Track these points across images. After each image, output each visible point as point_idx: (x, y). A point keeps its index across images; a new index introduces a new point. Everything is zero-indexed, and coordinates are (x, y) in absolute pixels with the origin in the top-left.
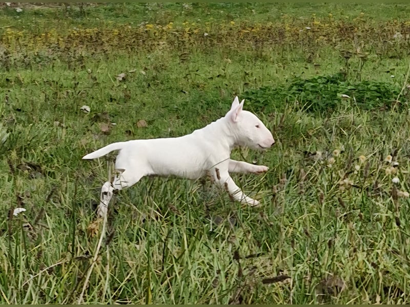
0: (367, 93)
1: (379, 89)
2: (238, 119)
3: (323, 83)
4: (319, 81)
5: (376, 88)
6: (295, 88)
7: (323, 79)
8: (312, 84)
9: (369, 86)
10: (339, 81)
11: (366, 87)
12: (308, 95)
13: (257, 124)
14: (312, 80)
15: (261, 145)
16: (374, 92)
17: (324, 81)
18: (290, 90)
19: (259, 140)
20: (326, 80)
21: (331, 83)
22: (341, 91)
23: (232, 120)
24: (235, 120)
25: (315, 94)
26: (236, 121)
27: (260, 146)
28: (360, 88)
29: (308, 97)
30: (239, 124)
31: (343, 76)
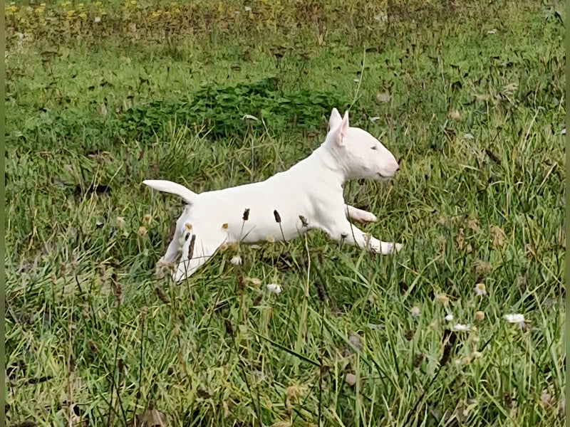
0: (306, 109)
1: (326, 101)
2: (345, 142)
3: (244, 95)
4: (237, 91)
5: (321, 100)
6: (201, 102)
7: (243, 88)
8: (226, 96)
9: (310, 98)
10: (267, 91)
11: (306, 98)
12: (219, 113)
13: (373, 146)
14: (227, 90)
15: (382, 173)
16: (317, 106)
17: (245, 90)
18: (193, 106)
19: (378, 167)
20: (248, 90)
21: (255, 94)
22: (267, 106)
23: (337, 144)
24: (341, 144)
25: (230, 110)
26: (343, 144)
27: (380, 175)
28: (297, 101)
29: (218, 116)
30: (347, 149)
31: (273, 83)
